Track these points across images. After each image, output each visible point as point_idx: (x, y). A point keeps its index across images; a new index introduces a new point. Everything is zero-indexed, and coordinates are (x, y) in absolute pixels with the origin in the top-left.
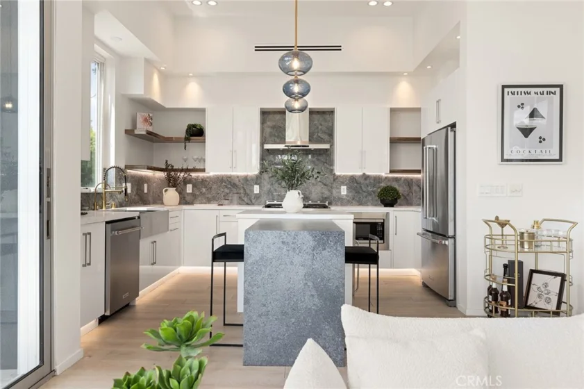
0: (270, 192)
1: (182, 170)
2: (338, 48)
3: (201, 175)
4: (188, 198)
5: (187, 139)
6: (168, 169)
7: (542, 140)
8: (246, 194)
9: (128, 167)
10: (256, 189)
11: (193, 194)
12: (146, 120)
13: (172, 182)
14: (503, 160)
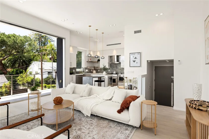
0: (111, 71)
1: (96, 67)
2: (120, 44)
3: (99, 68)
4: (99, 72)
5: (97, 62)
6: (94, 67)
7: (137, 63)
8: (108, 71)
9: (87, 67)
10: (109, 71)
11: (99, 71)
12: (90, 59)
13: (95, 69)
14: (130, 66)
